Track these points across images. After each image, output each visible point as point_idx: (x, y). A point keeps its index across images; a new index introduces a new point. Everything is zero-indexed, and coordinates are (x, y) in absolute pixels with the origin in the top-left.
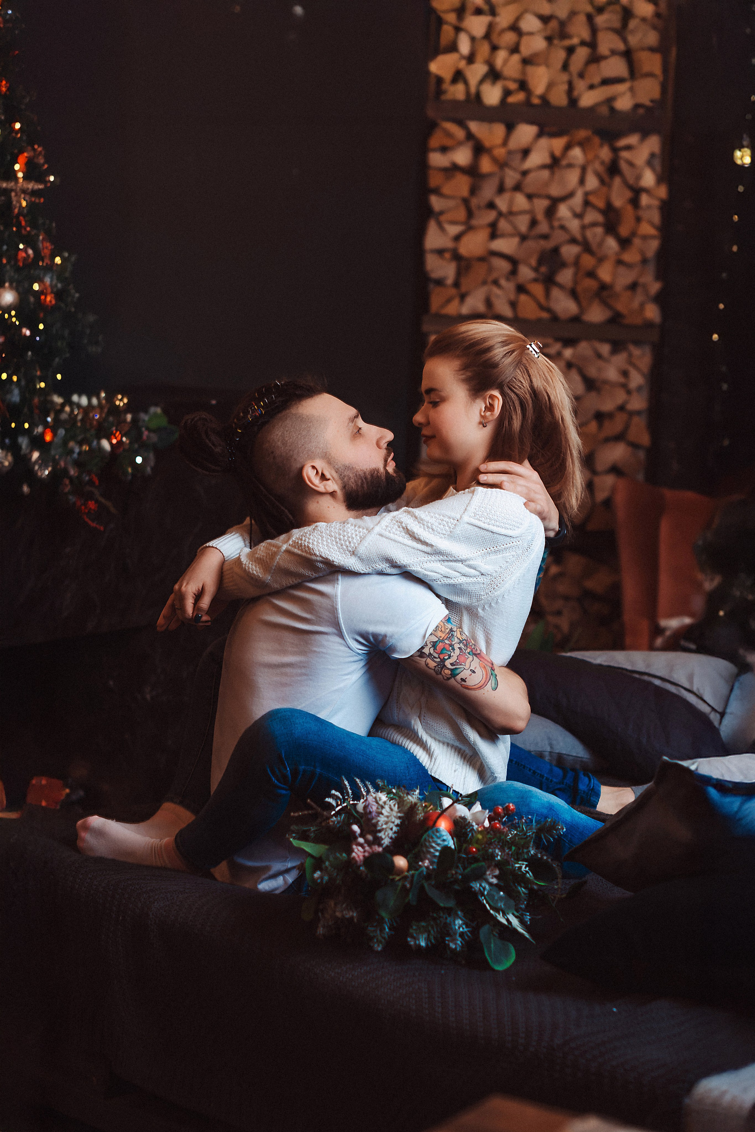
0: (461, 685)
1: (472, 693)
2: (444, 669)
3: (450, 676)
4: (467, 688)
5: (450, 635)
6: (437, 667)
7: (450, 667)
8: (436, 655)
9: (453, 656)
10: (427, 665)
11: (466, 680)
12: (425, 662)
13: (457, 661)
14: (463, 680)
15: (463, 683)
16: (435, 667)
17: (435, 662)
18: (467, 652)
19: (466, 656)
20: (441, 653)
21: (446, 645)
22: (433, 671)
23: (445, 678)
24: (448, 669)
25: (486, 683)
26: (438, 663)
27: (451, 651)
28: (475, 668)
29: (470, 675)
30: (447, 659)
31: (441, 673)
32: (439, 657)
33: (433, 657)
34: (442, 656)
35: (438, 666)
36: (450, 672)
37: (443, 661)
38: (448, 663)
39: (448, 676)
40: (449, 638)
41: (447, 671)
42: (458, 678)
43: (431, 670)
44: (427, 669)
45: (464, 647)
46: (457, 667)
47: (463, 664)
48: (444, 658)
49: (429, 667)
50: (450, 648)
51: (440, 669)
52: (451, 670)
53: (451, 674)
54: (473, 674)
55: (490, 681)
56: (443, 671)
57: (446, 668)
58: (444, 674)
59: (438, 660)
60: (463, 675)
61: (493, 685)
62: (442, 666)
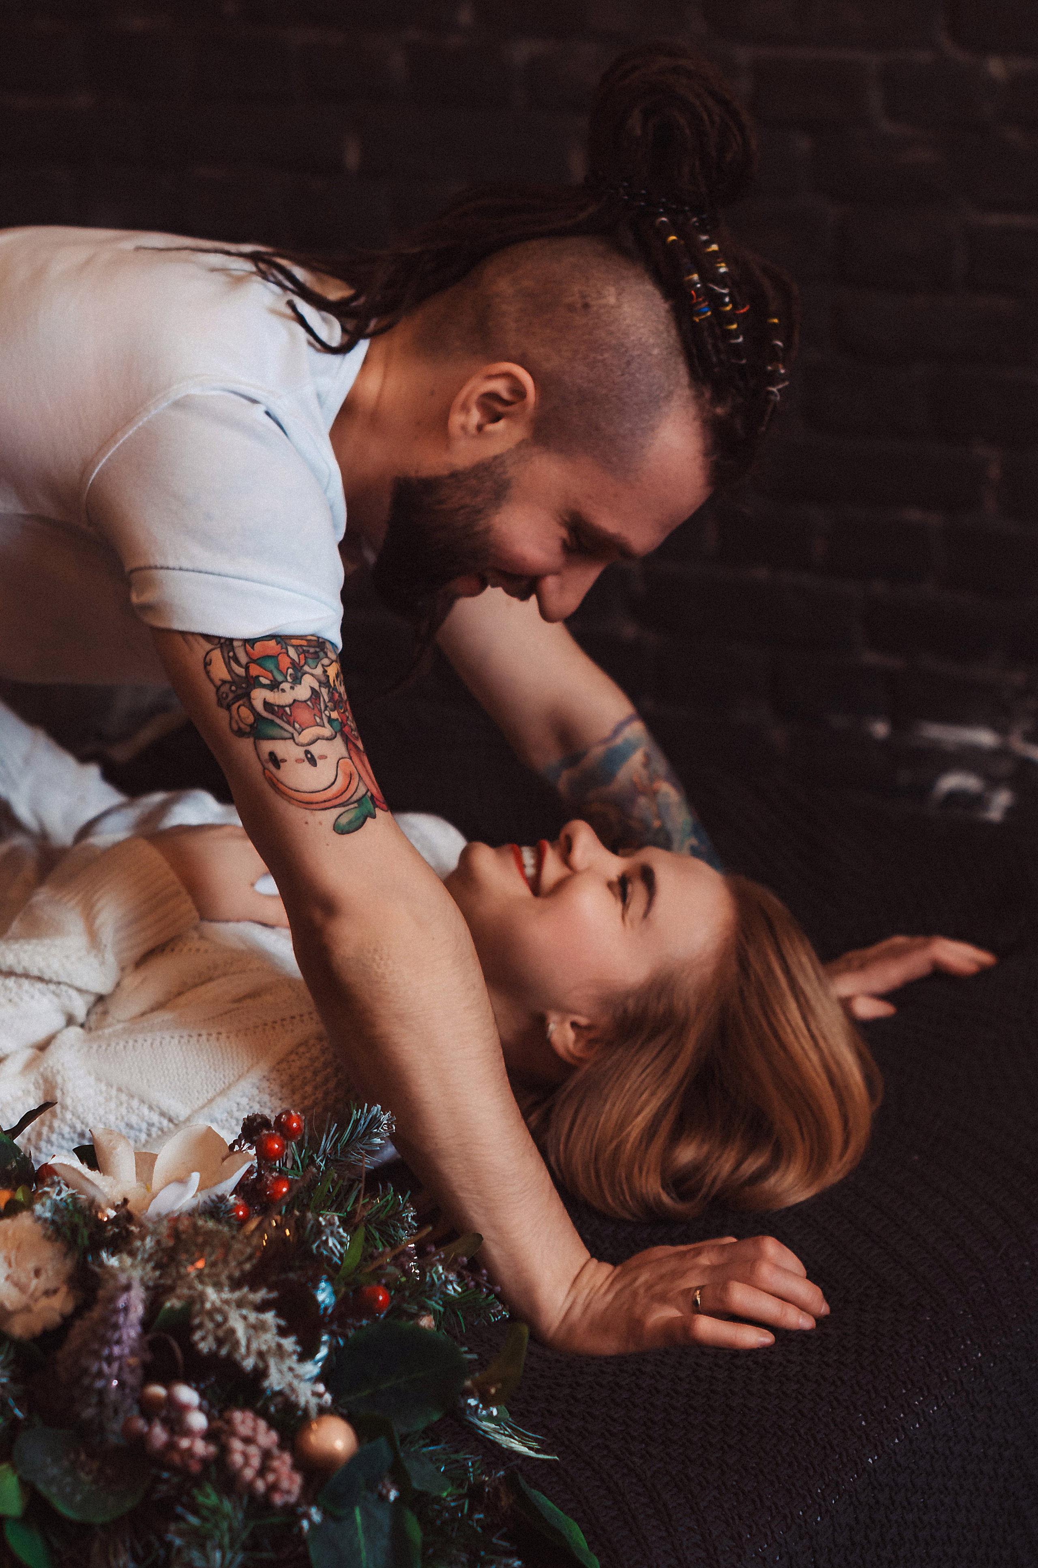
0: (264, 769)
1: (281, 804)
2: (241, 702)
3: (248, 729)
4: (276, 785)
5: (312, 650)
6: (227, 686)
7: (259, 705)
8: (244, 659)
9: (283, 691)
10: (207, 664)
11: (281, 764)
12: (207, 653)
13: (287, 709)
14: (275, 760)
15: (271, 766)
16: (224, 682)
17: (230, 670)
18: (327, 712)
19: (318, 720)
20: (258, 661)
21: (286, 656)
22: (213, 689)
23: (235, 727)
24: (252, 708)
25: (327, 804)
26: (236, 679)
27: (289, 678)
28: (323, 757)
29: (299, 761)
30: (264, 686)
31: (228, 708)
32: (247, 668)
33: (231, 654)
34: (255, 670)
35: (232, 683)
36: (251, 719)
37: (253, 682)
38: (259, 696)
39: (242, 726)
40: (304, 651)
41: (245, 712)
42: (267, 746)
43: (208, 682)
44: (203, 675)
45: (327, 699)
46: (278, 721)
47: (297, 726)
48: (258, 677)
49: (208, 673)
50: (290, 671)
51: (231, 696)
52: (258, 716)
53: (251, 726)
54: (306, 763)
55: (342, 809)
56: (237, 705)
57: (247, 704)
58: (234, 712)
59: (241, 671)
60: (284, 749)
61: (344, 820)
62: (240, 692)
